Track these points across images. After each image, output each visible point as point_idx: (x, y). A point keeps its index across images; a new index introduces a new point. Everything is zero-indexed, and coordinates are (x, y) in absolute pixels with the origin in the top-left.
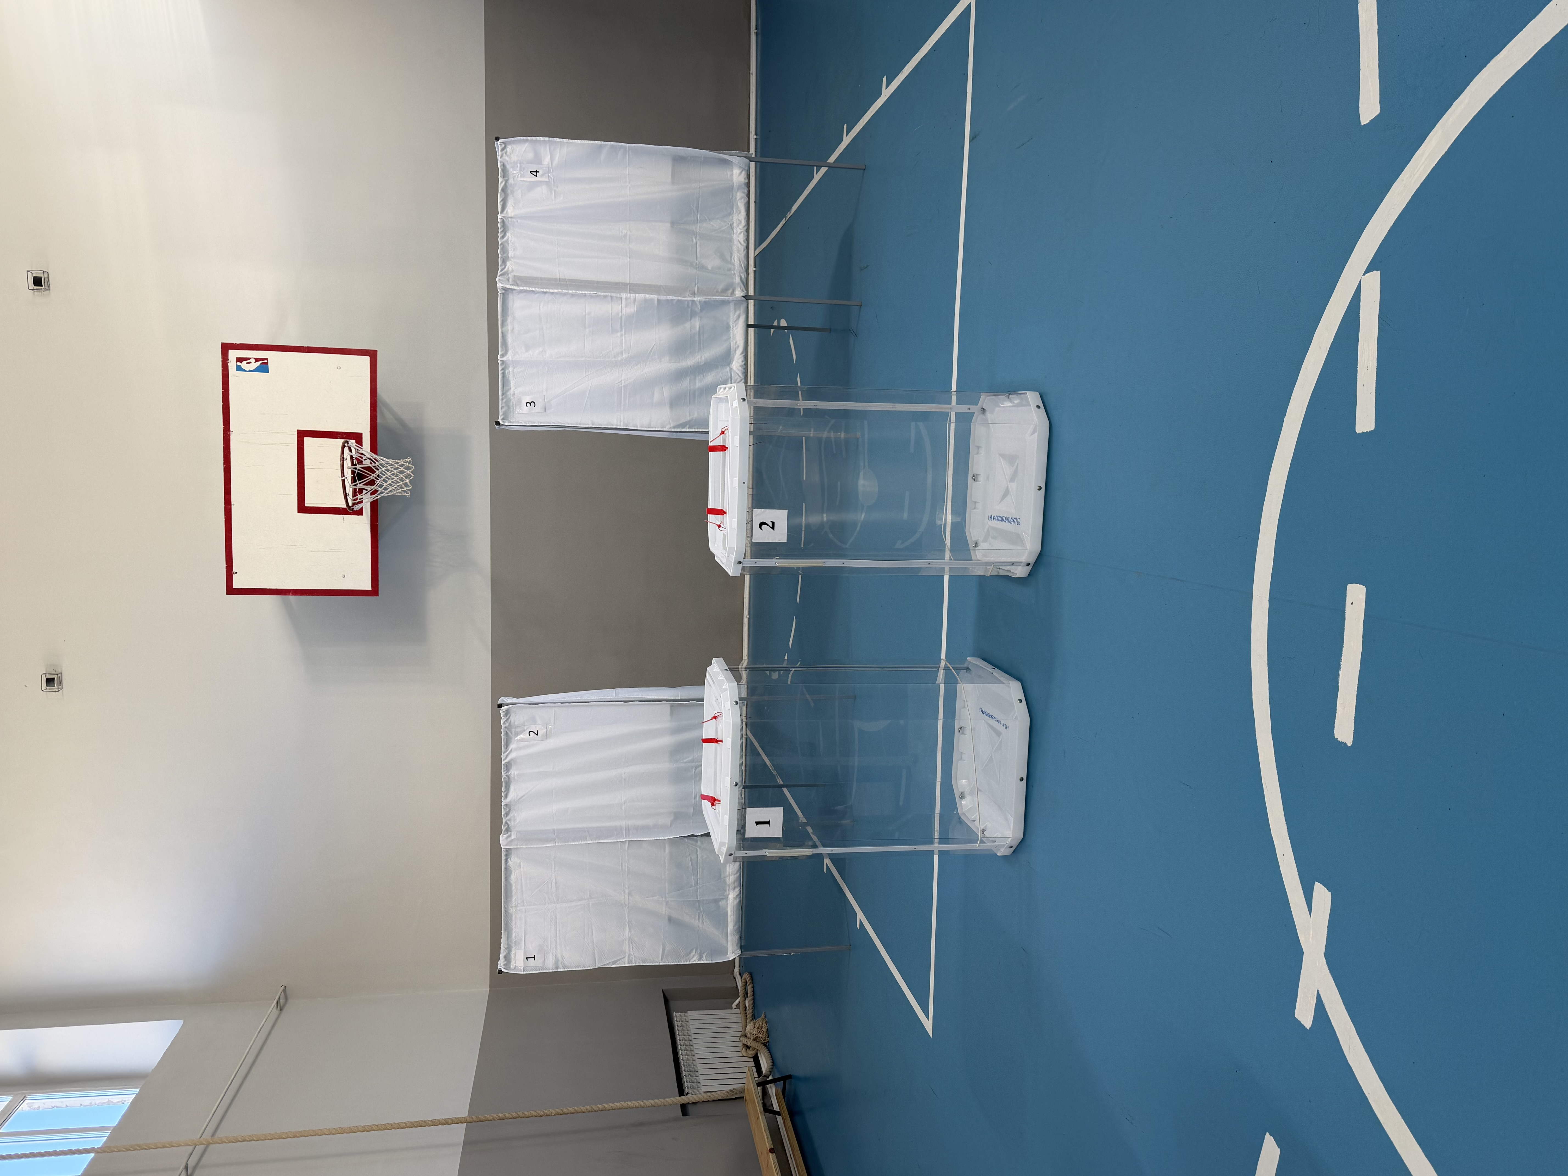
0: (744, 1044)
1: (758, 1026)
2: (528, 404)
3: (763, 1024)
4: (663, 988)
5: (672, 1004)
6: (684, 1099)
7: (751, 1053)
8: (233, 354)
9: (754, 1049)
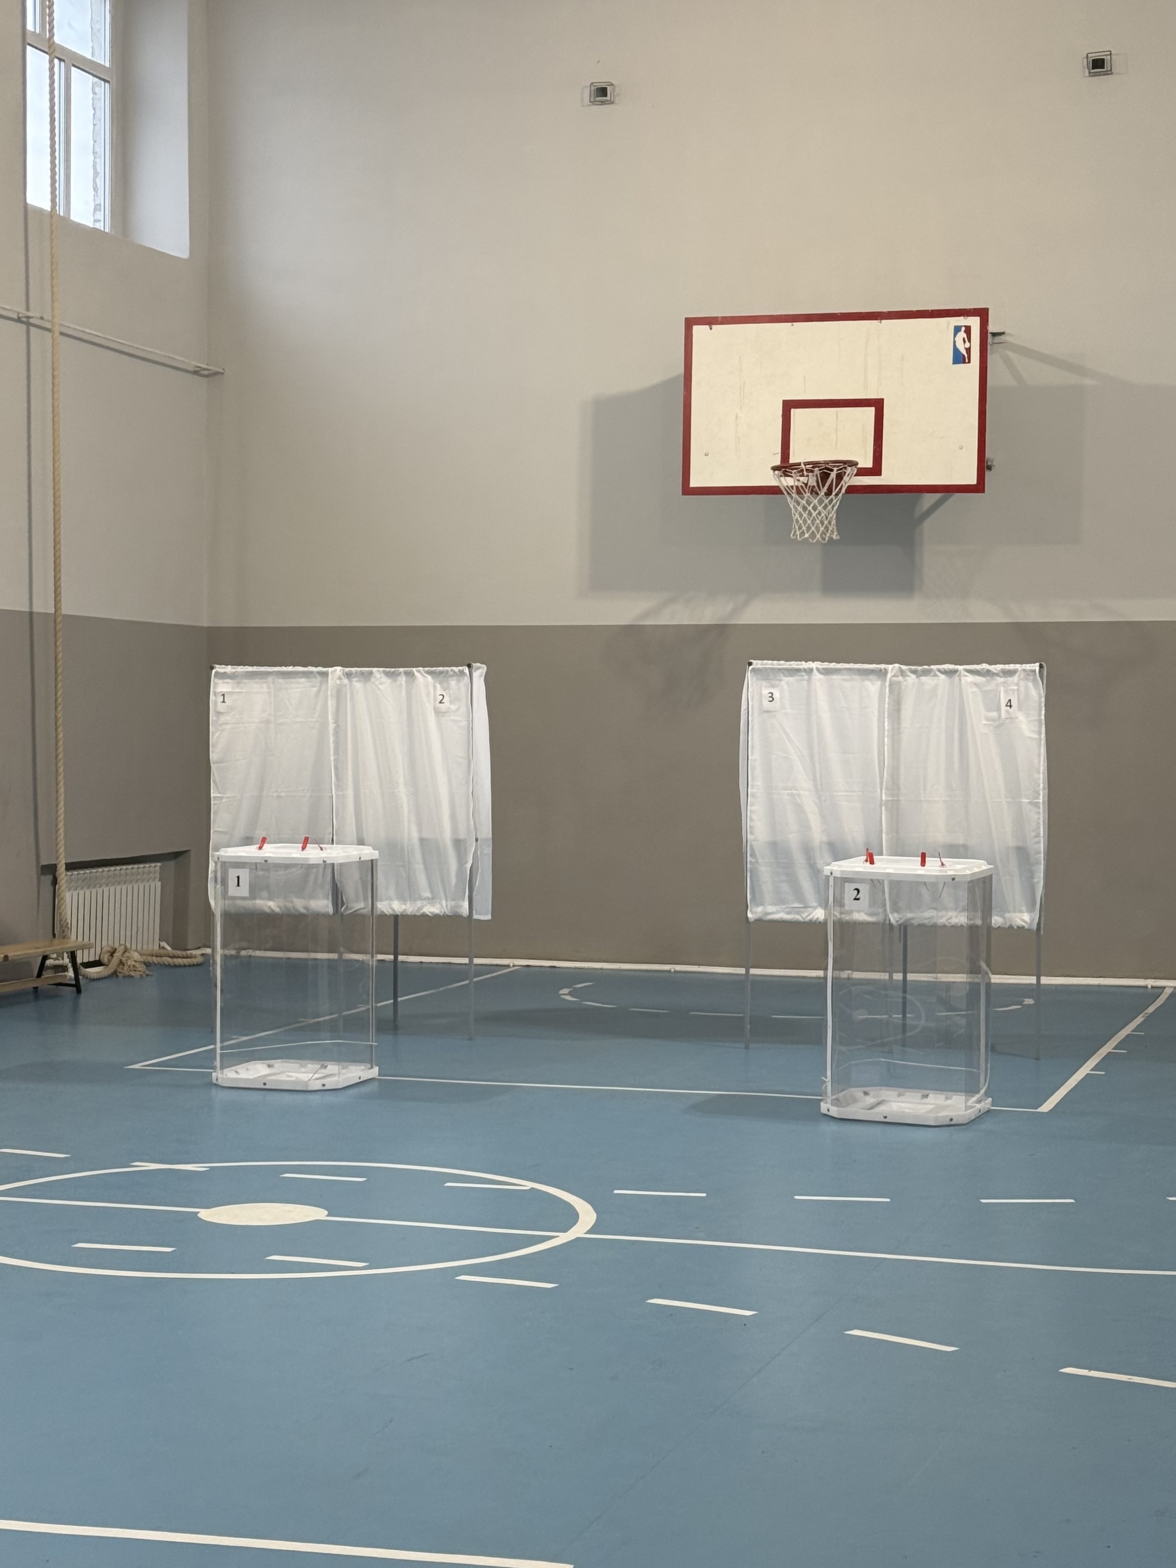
0: (116, 949)
1: (137, 966)
2: (770, 695)
3: (139, 971)
4: (192, 853)
5: (171, 864)
6: (61, 868)
7: (105, 959)
8: (974, 323)
9: (109, 961)
